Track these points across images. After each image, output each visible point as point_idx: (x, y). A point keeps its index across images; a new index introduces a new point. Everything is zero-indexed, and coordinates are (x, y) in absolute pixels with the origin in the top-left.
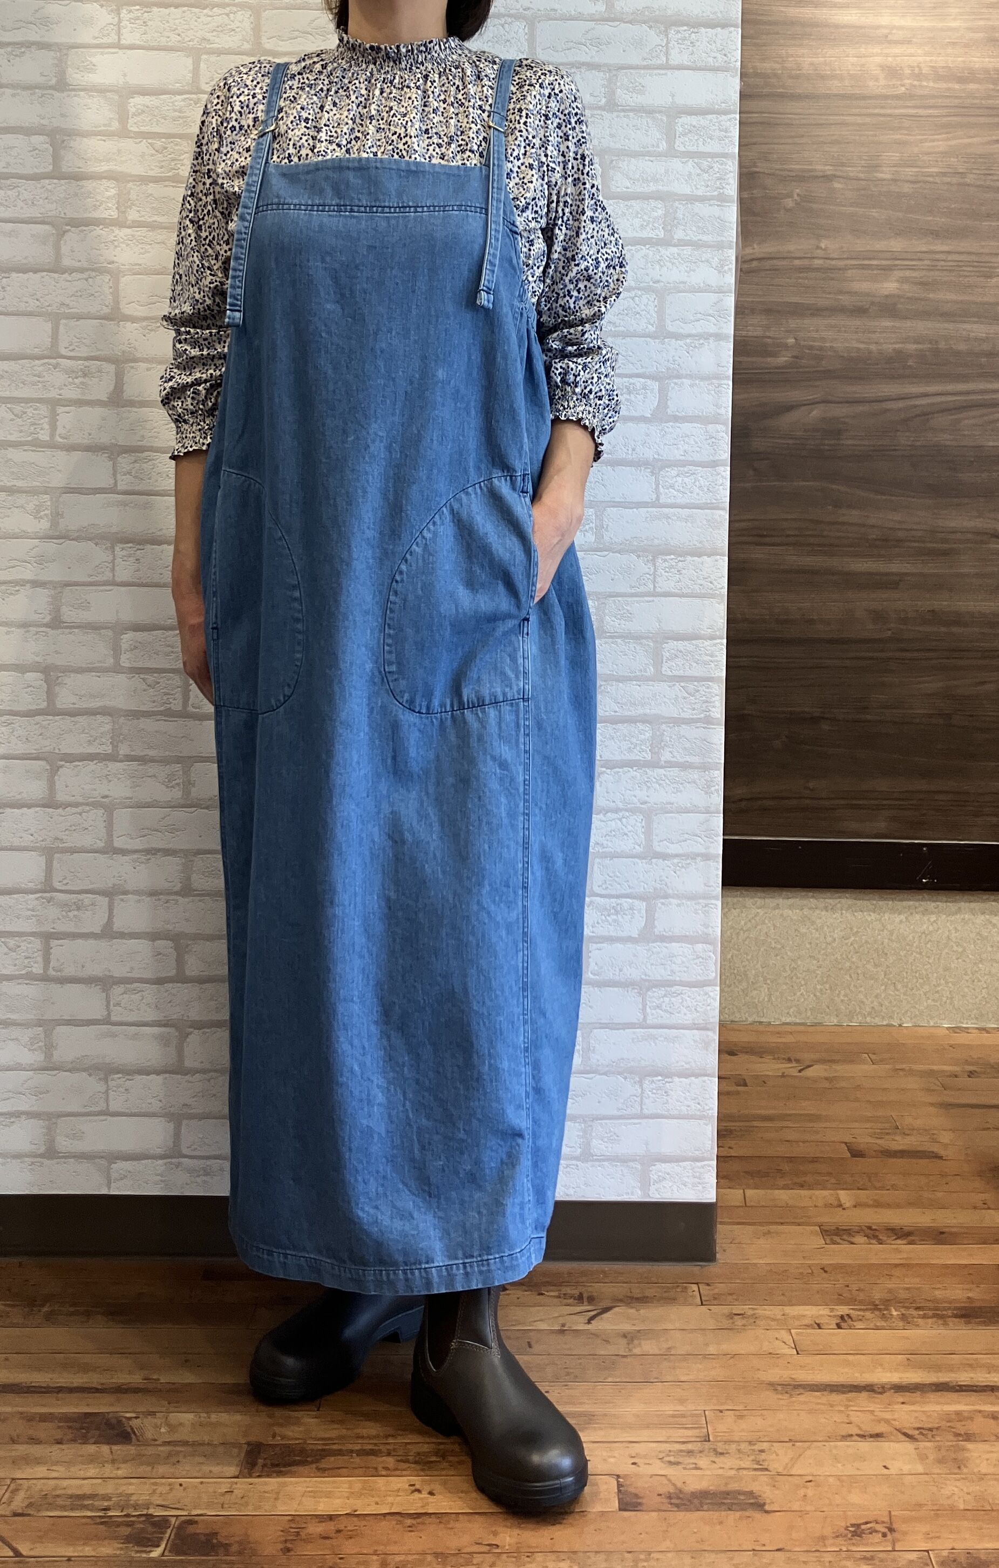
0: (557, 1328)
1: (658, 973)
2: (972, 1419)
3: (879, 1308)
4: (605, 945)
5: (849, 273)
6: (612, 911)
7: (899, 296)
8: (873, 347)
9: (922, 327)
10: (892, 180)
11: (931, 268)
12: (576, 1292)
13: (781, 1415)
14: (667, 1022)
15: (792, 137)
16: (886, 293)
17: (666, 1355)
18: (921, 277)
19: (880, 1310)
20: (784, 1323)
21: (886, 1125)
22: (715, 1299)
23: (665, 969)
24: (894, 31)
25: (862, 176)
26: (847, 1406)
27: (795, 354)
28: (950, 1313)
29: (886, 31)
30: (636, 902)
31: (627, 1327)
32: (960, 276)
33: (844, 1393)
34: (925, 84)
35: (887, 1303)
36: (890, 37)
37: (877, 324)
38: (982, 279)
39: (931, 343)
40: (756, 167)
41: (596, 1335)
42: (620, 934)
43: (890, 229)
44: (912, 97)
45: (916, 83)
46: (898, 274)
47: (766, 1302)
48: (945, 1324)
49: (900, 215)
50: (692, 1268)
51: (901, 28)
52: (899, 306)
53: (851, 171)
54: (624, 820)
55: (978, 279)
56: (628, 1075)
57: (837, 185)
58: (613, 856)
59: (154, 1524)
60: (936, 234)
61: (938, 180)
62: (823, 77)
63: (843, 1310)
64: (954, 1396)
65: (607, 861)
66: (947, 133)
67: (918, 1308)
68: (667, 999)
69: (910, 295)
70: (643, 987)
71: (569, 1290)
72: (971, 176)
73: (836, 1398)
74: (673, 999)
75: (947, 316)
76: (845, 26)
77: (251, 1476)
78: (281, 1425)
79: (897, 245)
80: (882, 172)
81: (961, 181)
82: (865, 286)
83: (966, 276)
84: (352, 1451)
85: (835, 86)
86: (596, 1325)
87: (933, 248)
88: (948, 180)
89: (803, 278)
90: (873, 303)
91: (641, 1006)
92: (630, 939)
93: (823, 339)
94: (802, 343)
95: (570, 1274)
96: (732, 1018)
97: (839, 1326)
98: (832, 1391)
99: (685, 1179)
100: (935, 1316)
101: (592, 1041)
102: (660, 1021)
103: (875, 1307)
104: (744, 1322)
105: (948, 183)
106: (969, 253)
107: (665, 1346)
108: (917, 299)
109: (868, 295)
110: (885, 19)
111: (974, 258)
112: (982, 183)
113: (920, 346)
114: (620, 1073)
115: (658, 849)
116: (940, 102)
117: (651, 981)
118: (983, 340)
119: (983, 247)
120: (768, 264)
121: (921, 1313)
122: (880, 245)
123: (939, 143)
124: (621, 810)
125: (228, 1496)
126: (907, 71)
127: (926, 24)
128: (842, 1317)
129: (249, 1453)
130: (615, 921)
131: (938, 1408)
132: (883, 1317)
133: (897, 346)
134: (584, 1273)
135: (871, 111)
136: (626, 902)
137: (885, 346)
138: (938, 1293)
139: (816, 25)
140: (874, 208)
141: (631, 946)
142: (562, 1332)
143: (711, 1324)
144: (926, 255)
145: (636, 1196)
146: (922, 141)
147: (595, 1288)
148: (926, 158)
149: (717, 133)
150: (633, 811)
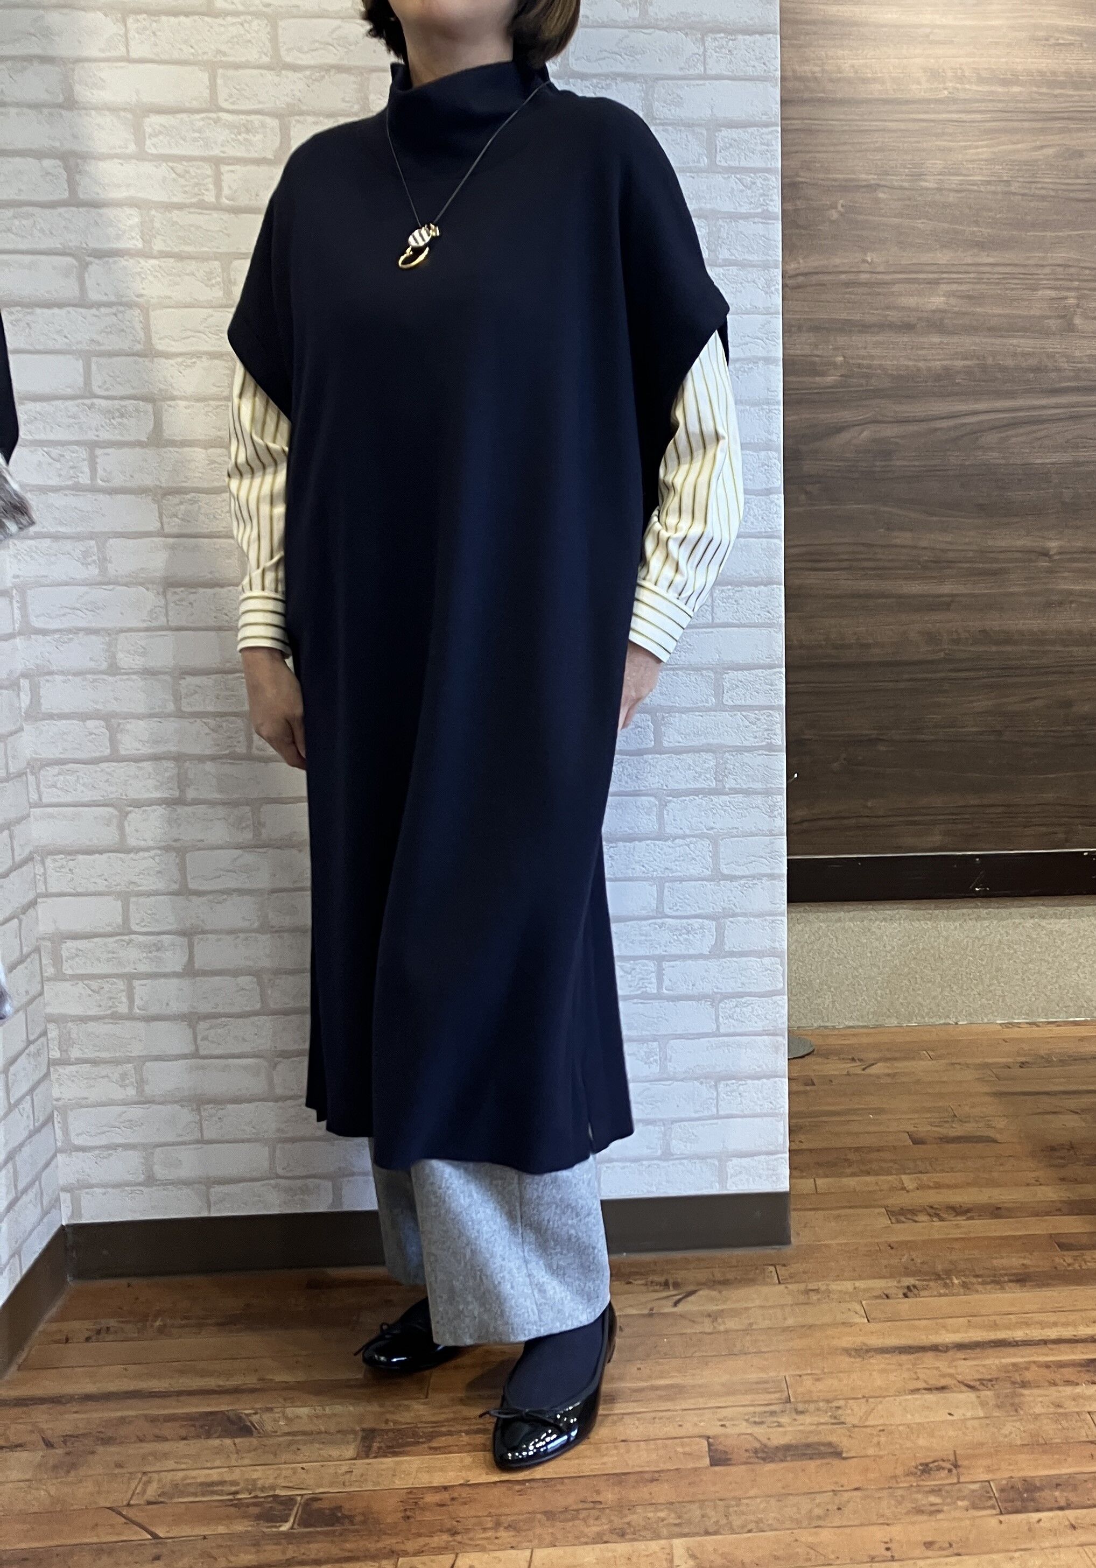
0: (646, 1312)
1: (731, 986)
2: (1027, 1369)
3: (942, 1277)
4: (678, 963)
5: (896, 288)
6: (684, 931)
7: (945, 311)
8: (921, 364)
9: (969, 343)
10: (937, 189)
11: (979, 281)
12: (661, 1279)
13: (854, 1376)
14: (738, 1030)
15: (835, 145)
16: (934, 308)
17: (748, 1330)
18: (968, 291)
19: (943, 1279)
20: (854, 1295)
21: (946, 1114)
22: (791, 1278)
23: (736, 982)
24: (936, 31)
25: (906, 184)
26: (914, 1365)
27: (843, 372)
28: (1006, 1278)
29: (928, 30)
30: (706, 922)
31: (713, 1308)
32: (1007, 289)
33: (910, 1353)
34: (967, 86)
35: (948, 1273)
36: (932, 37)
37: (926, 340)
38: (1026, 292)
39: (978, 359)
40: (799, 176)
41: (682, 1316)
42: (692, 952)
43: (936, 240)
44: (955, 101)
45: (958, 85)
46: (945, 287)
47: (838, 1278)
48: (1003, 1288)
49: (946, 225)
50: (770, 1251)
51: (943, 27)
52: (946, 321)
53: (895, 181)
54: (692, 846)
55: (1024, 292)
56: (704, 1081)
57: (881, 195)
58: (681, 880)
59: (281, 1503)
60: (981, 245)
61: (982, 188)
62: (865, 81)
63: (910, 1281)
64: (1011, 1350)
65: (677, 885)
66: (991, 139)
67: (977, 1276)
68: (738, 1010)
69: (956, 309)
70: (715, 999)
71: (657, 1278)
72: (1017, 184)
73: (904, 1358)
74: (744, 1009)
75: (993, 330)
76: (885, 26)
77: (367, 1457)
78: (393, 1413)
79: (943, 257)
80: (926, 181)
81: (1007, 189)
82: (911, 301)
83: (1013, 289)
84: (461, 1431)
85: (876, 90)
86: (681, 1308)
87: (979, 260)
88: (993, 188)
89: (850, 293)
90: (920, 319)
91: (714, 1017)
92: (701, 956)
93: (872, 357)
94: (851, 361)
95: (655, 1263)
96: (798, 1024)
97: (906, 1296)
98: (901, 1352)
99: (761, 1171)
100: (992, 1282)
101: (669, 1052)
102: (732, 1030)
103: (938, 1277)
104: (819, 1296)
105: (995, 193)
106: (1016, 265)
107: (747, 1322)
108: (965, 314)
109: (916, 310)
110: (927, 18)
111: (1022, 270)
112: (1026, 191)
113: (968, 363)
114: (696, 1079)
115: (726, 872)
116: (983, 106)
117: (721, 994)
118: (1028, 354)
119: (1028, 258)
120: (814, 279)
121: (980, 1280)
122: (925, 258)
123: (983, 150)
124: (689, 836)
125: (348, 1476)
126: (950, 74)
127: (968, 23)
128: (908, 1288)
129: (364, 1439)
130: (686, 940)
131: (997, 1362)
132: (946, 1286)
133: (945, 363)
134: (668, 1262)
135: (912, 116)
136: (696, 923)
137: (932, 364)
138: (995, 1262)
139: (855, 24)
140: (919, 219)
141: (704, 962)
142: (650, 1315)
143: (789, 1300)
144: (973, 269)
145: (715, 1190)
146: (966, 148)
147: (680, 1275)
148: (970, 166)
149: (759, 148)
150: (701, 836)
